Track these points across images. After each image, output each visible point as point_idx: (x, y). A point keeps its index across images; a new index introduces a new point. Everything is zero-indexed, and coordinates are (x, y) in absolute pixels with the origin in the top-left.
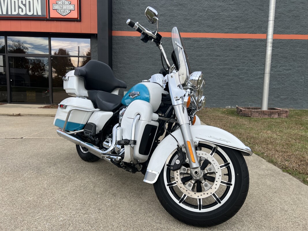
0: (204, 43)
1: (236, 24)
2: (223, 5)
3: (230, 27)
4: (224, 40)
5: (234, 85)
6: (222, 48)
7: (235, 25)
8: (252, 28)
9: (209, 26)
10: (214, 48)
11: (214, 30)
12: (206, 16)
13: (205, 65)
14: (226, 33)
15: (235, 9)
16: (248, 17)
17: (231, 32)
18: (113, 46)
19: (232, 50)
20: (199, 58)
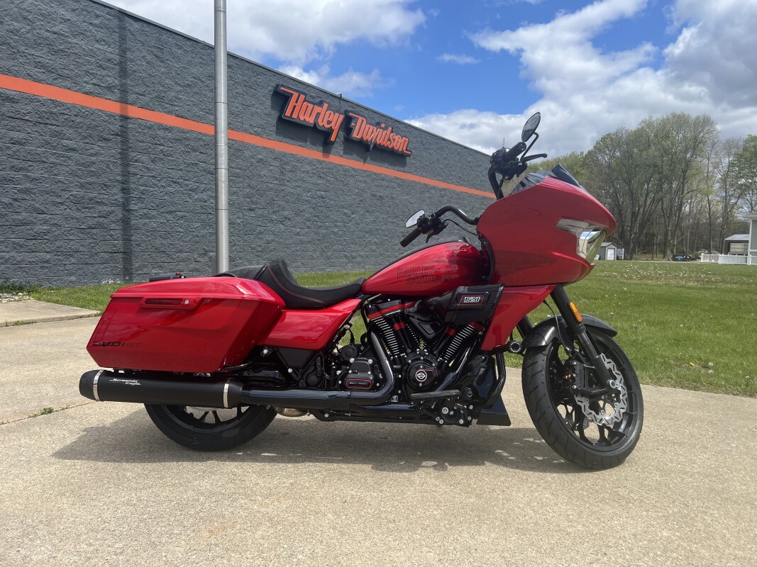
0: (29, 108)
1: (109, 76)
2: (74, 19)
3: (95, 81)
4: (83, 111)
5: (117, 228)
6: (80, 131)
7: (108, 79)
8: (144, 96)
9: (39, 65)
10: (60, 128)
11: (56, 79)
12: (29, 35)
13: (38, 170)
14: (87, 93)
15: (104, 41)
16: (136, 69)
17: (99, 95)
19: (105, 139)
20: (17, 147)
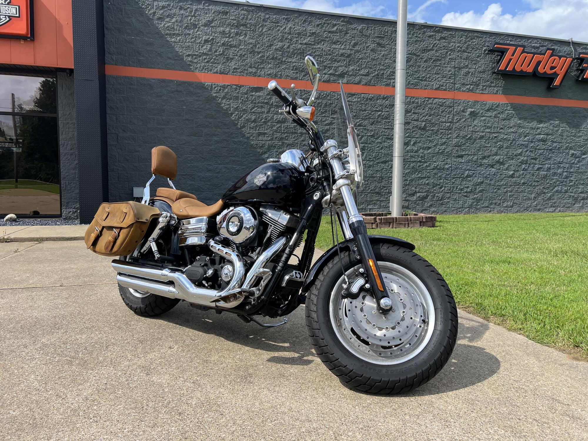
2: (318, 31)
7: (340, 68)
8: (368, 76)
17: (334, 81)
18: (107, 95)
